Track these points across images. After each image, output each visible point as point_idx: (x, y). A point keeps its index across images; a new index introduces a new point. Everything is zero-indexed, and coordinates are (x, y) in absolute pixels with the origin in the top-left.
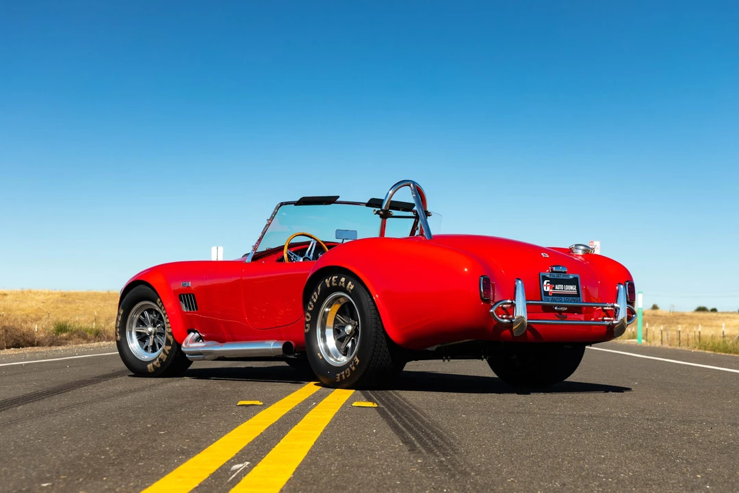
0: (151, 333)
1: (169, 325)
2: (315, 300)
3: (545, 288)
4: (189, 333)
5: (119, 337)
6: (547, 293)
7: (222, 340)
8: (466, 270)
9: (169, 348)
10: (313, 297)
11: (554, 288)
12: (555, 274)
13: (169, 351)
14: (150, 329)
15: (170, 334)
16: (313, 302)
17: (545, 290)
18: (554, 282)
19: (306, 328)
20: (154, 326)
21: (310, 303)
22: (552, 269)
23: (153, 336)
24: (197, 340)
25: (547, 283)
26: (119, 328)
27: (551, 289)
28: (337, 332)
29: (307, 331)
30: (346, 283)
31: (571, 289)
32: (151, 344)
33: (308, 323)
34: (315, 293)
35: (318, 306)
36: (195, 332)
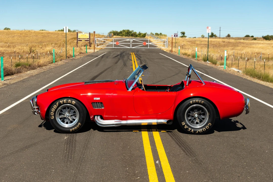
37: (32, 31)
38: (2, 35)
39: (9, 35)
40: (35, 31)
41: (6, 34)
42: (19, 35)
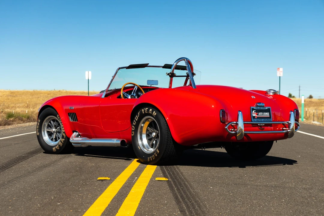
0: (54, 132)
1: (63, 128)
2: (137, 120)
3: (253, 114)
4: (73, 132)
5: (38, 134)
6: (254, 117)
7: (90, 137)
8: (213, 106)
9: (64, 140)
10: (136, 118)
11: (258, 115)
12: (258, 107)
13: (63, 141)
14: (54, 130)
15: (64, 133)
16: (135, 120)
17: (253, 115)
18: (258, 111)
19: (132, 133)
20: (56, 128)
21: (134, 121)
22: (257, 105)
23: (55, 133)
24: (77, 136)
25: (254, 112)
26: (38, 129)
27: (256, 115)
28: (148, 135)
29: (133, 135)
30: (152, 112)
31: (267, 114)
32: (54, 137)
33: (133, 131)
34: (137, 116)
35: (138, 122)
36: (76, 132)
37: (63, 91)
38: (24, 96)
39: (34, 96)
40: (66, 91)
41: (30, 95)
42: (46, 96)
